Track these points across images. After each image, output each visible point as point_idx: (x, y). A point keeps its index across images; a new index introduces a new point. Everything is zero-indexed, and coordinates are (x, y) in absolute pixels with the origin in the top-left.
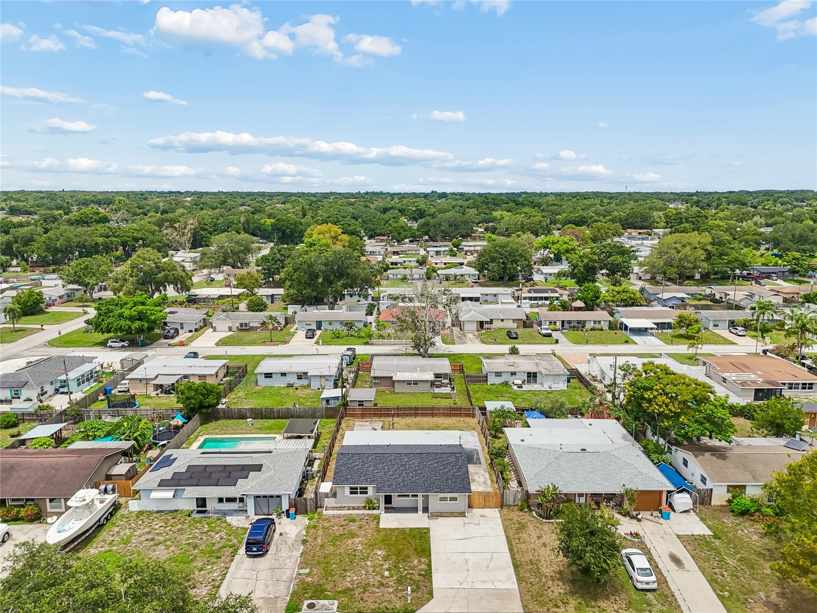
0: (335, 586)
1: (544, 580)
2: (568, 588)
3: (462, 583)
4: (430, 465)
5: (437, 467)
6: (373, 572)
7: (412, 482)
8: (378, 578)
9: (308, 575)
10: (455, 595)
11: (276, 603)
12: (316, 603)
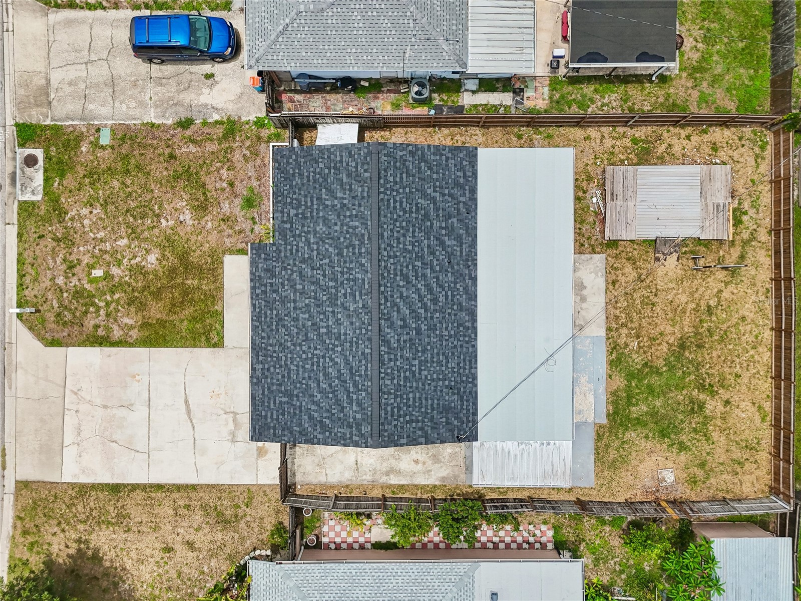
0: (70, 192)
1: (81, 527)
2: (61, 561)
3: (76, 394)
4: (332, 360)
5: (326, 375)
6: (100, 250)
7: (281, 320)
8: (86, 260)
9: (96, 145)
10: (50, 381)
11: (38, 106)
12: (37, 167)
